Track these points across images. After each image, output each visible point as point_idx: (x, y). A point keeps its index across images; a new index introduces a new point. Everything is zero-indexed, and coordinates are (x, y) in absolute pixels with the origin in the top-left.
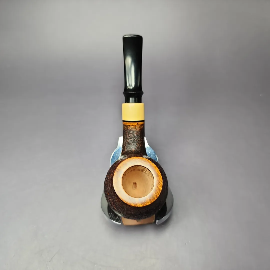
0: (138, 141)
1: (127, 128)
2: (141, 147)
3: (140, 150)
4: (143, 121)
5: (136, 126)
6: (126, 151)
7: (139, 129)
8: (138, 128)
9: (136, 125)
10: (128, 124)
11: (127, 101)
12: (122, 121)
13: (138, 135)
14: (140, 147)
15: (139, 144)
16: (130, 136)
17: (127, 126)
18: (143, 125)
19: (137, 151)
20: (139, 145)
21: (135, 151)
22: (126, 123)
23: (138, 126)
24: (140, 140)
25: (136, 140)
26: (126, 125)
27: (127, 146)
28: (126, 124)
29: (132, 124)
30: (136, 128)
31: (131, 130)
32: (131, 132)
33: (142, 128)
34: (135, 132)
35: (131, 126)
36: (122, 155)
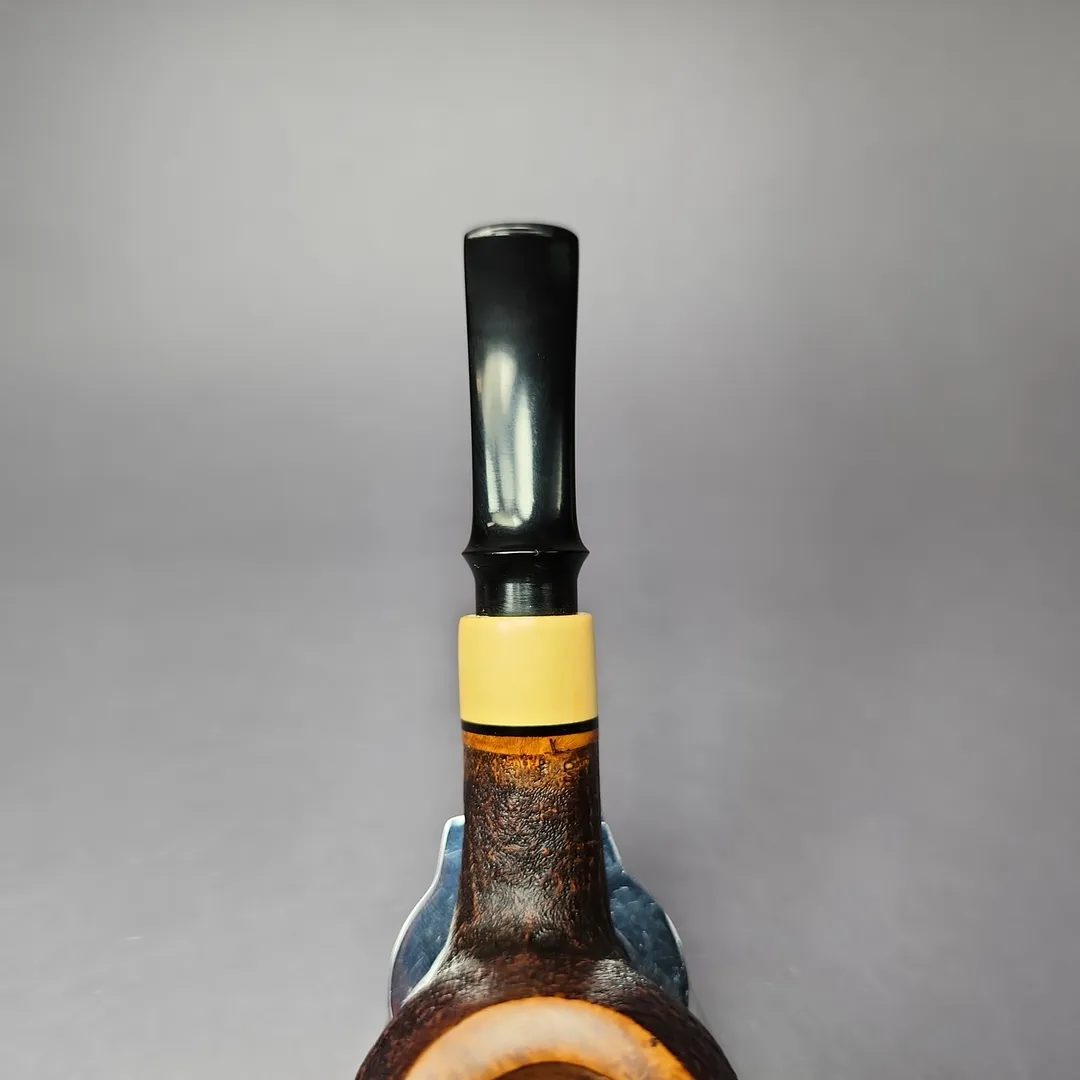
0: (562, 856)
1: (489, 772)
2: (578, 901)
3: (572, 916)
4: (590, 726)
5: (542, 758)
6: (479, 921)
7: (565, 780)
8: (557, 772)
9: (541, 752)
10: (491, 745)
11: (490, 603)
12: (460, 726)
13: (552, 820)
14: (574, 896)
15: (564, 876)
16: (504, 822)
17: (488, 758)
18: (590, 752)
19: (550, 926)
20: (566, 887)
21: (538, 927)
22: (480, 737)
23: (555, 759)
24: (573, 848)
25: (544, 849)
26: (482, 752)
27: (489, 891)
28: (479, 747)
29: (518, 745)
30: (541, 776)
31: (509, 790)
32: (513, 800)
33: (581, 772)
34: (540, 803)
35: (514, 758)
36: (457, 949)
